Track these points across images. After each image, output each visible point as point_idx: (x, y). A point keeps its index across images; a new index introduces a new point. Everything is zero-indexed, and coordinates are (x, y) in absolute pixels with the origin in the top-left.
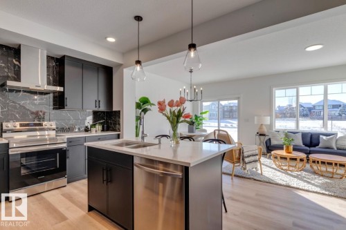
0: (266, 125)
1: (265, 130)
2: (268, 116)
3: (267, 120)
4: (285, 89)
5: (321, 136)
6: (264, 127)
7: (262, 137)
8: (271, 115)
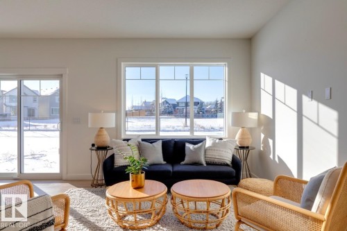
0: (108, 129)
1: (107, 139)
2: (112, 112)
3: (110, 121)
4: (141, 66)
5: (187, 145)
6: (105, 133)
7: (101, 153)
8: (118, 111)
